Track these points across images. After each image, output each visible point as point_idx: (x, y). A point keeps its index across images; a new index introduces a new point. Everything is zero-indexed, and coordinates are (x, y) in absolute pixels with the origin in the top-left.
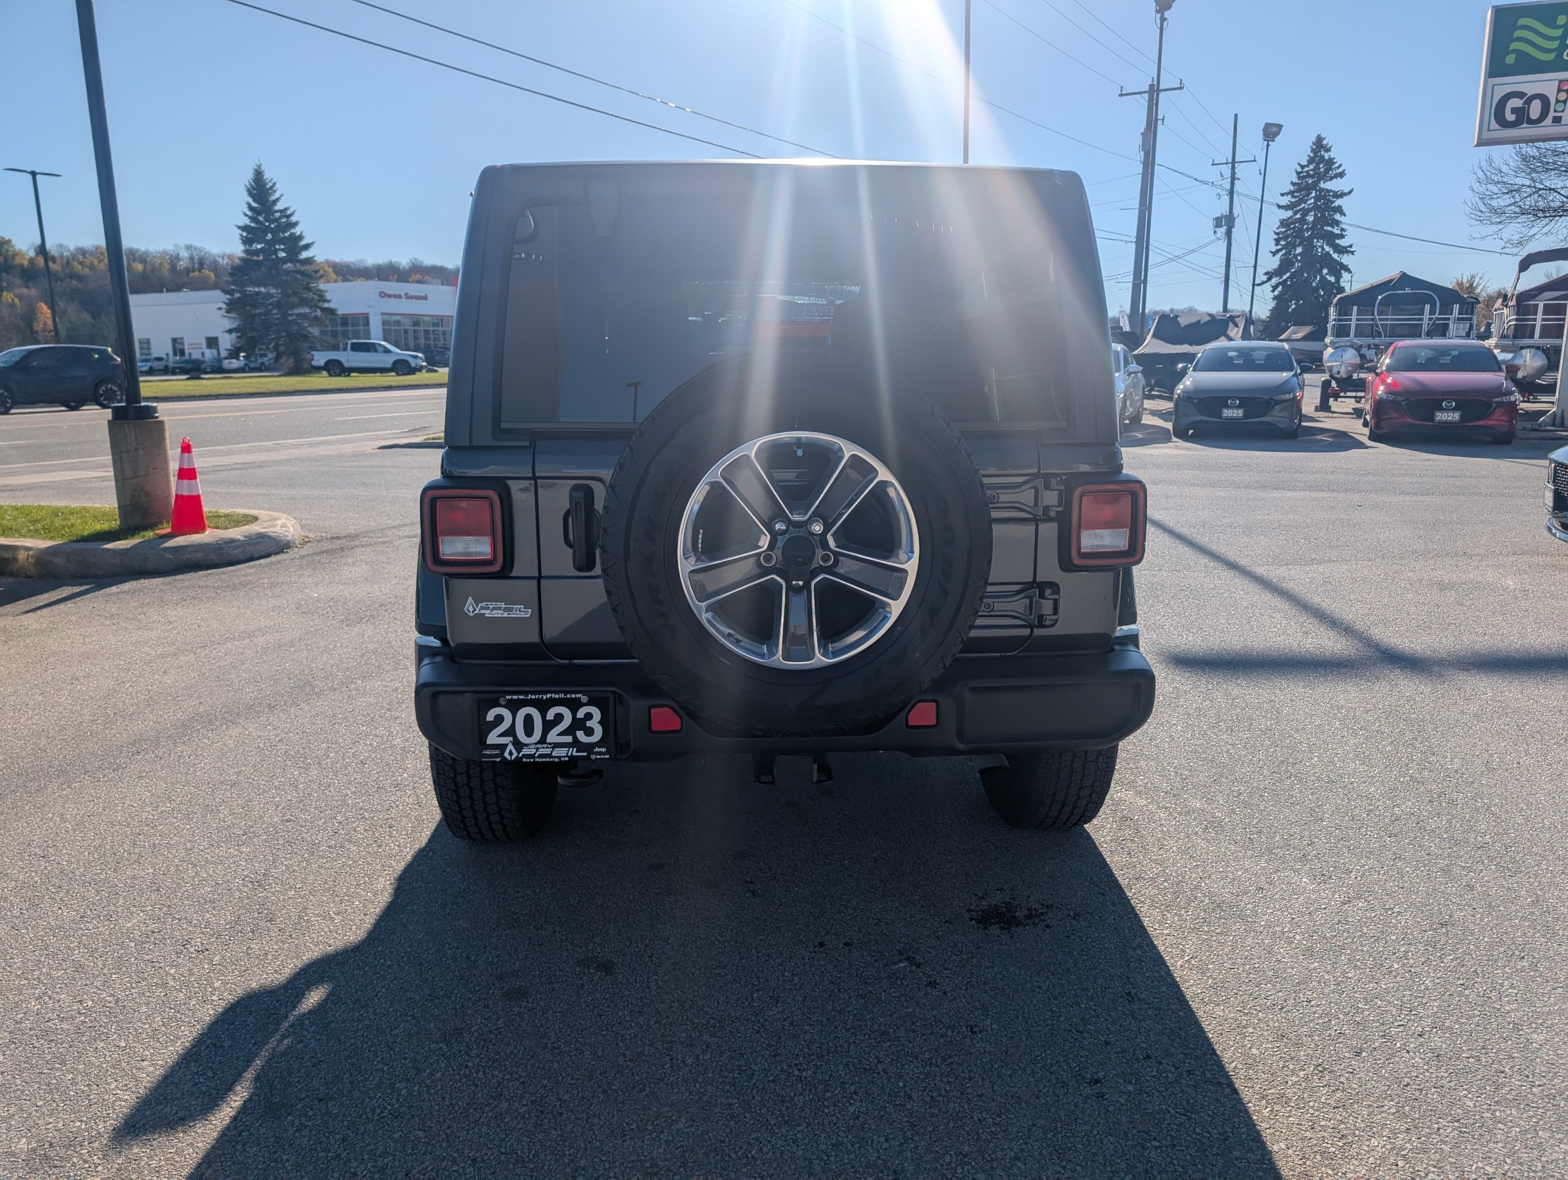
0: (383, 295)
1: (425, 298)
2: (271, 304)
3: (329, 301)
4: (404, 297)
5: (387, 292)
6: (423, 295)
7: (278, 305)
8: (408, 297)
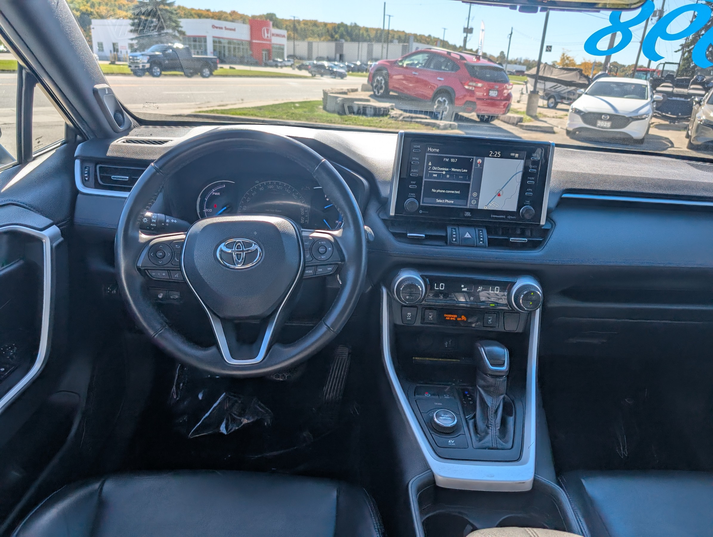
0: (214, 27)
1: (234, 30)
4: (224, 28)
5: (216, 25)
8: (226, 29)
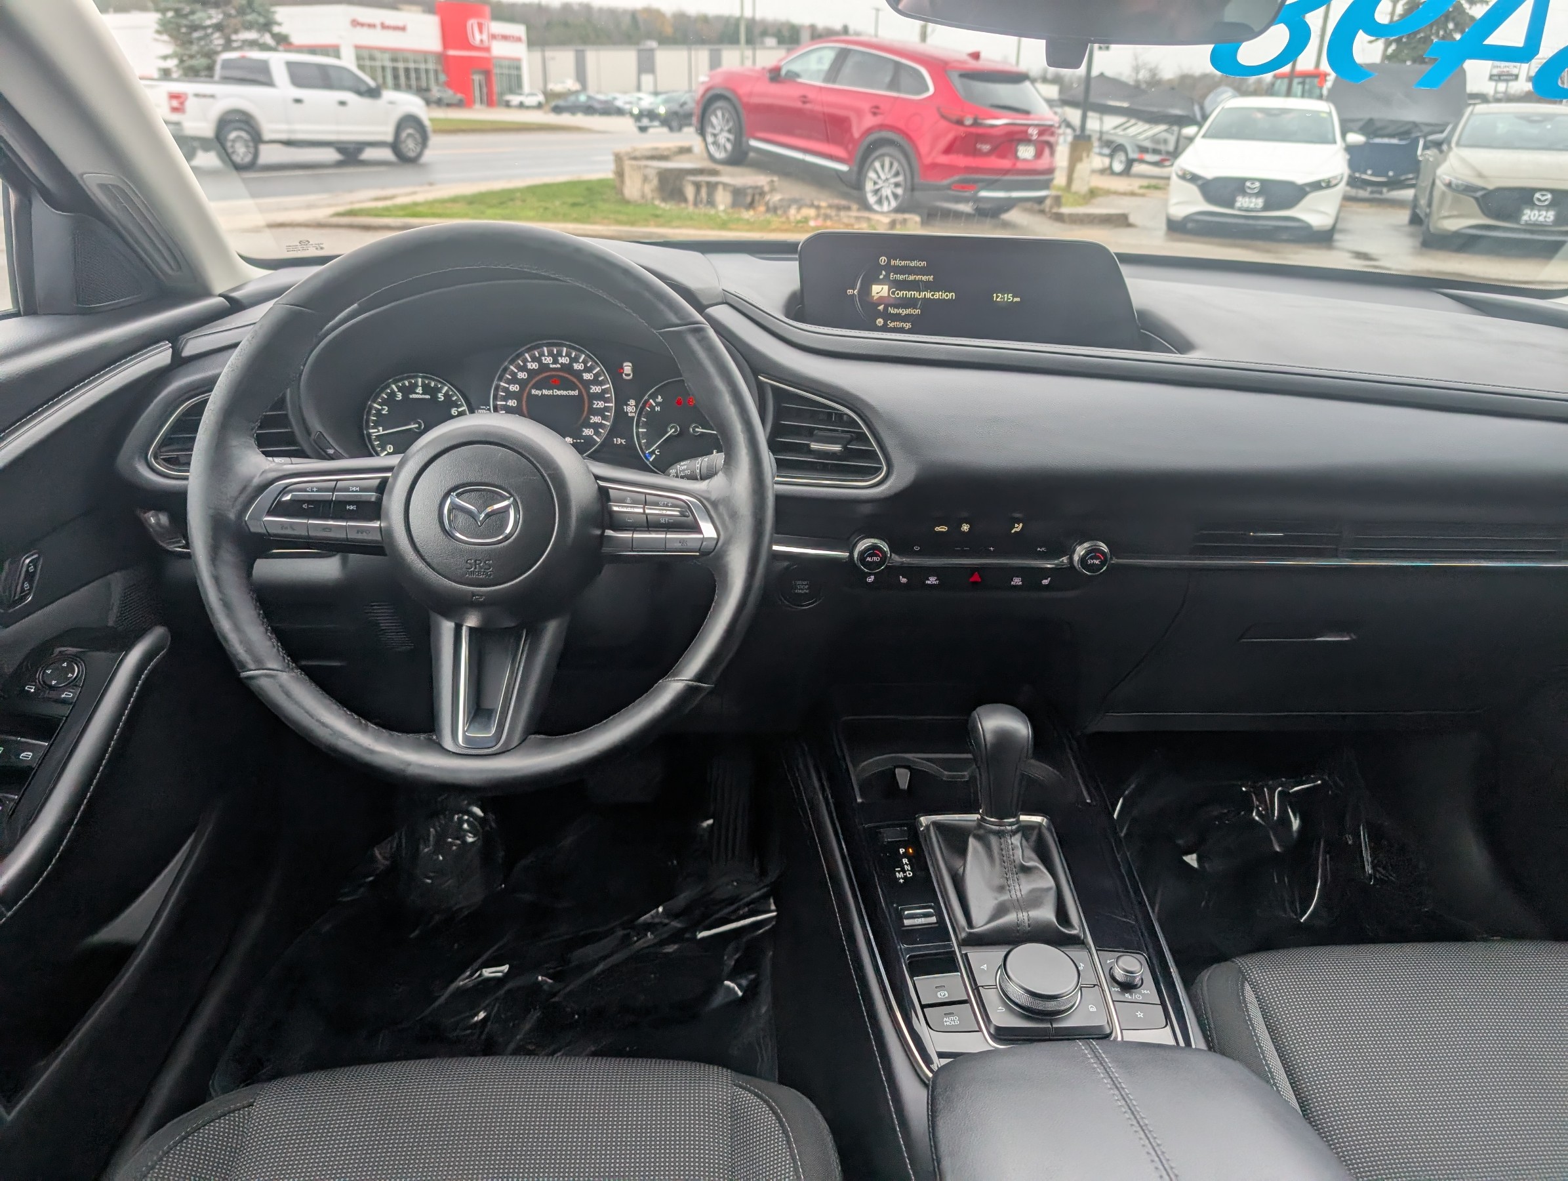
0: (355, 23)
1: (403, 29)
2: (209, 27)
3: (279, 24)
4: (379, 26)
5: (360, 20)
6: (401, 24)
7: (218, 27)
8: (384, 27)
